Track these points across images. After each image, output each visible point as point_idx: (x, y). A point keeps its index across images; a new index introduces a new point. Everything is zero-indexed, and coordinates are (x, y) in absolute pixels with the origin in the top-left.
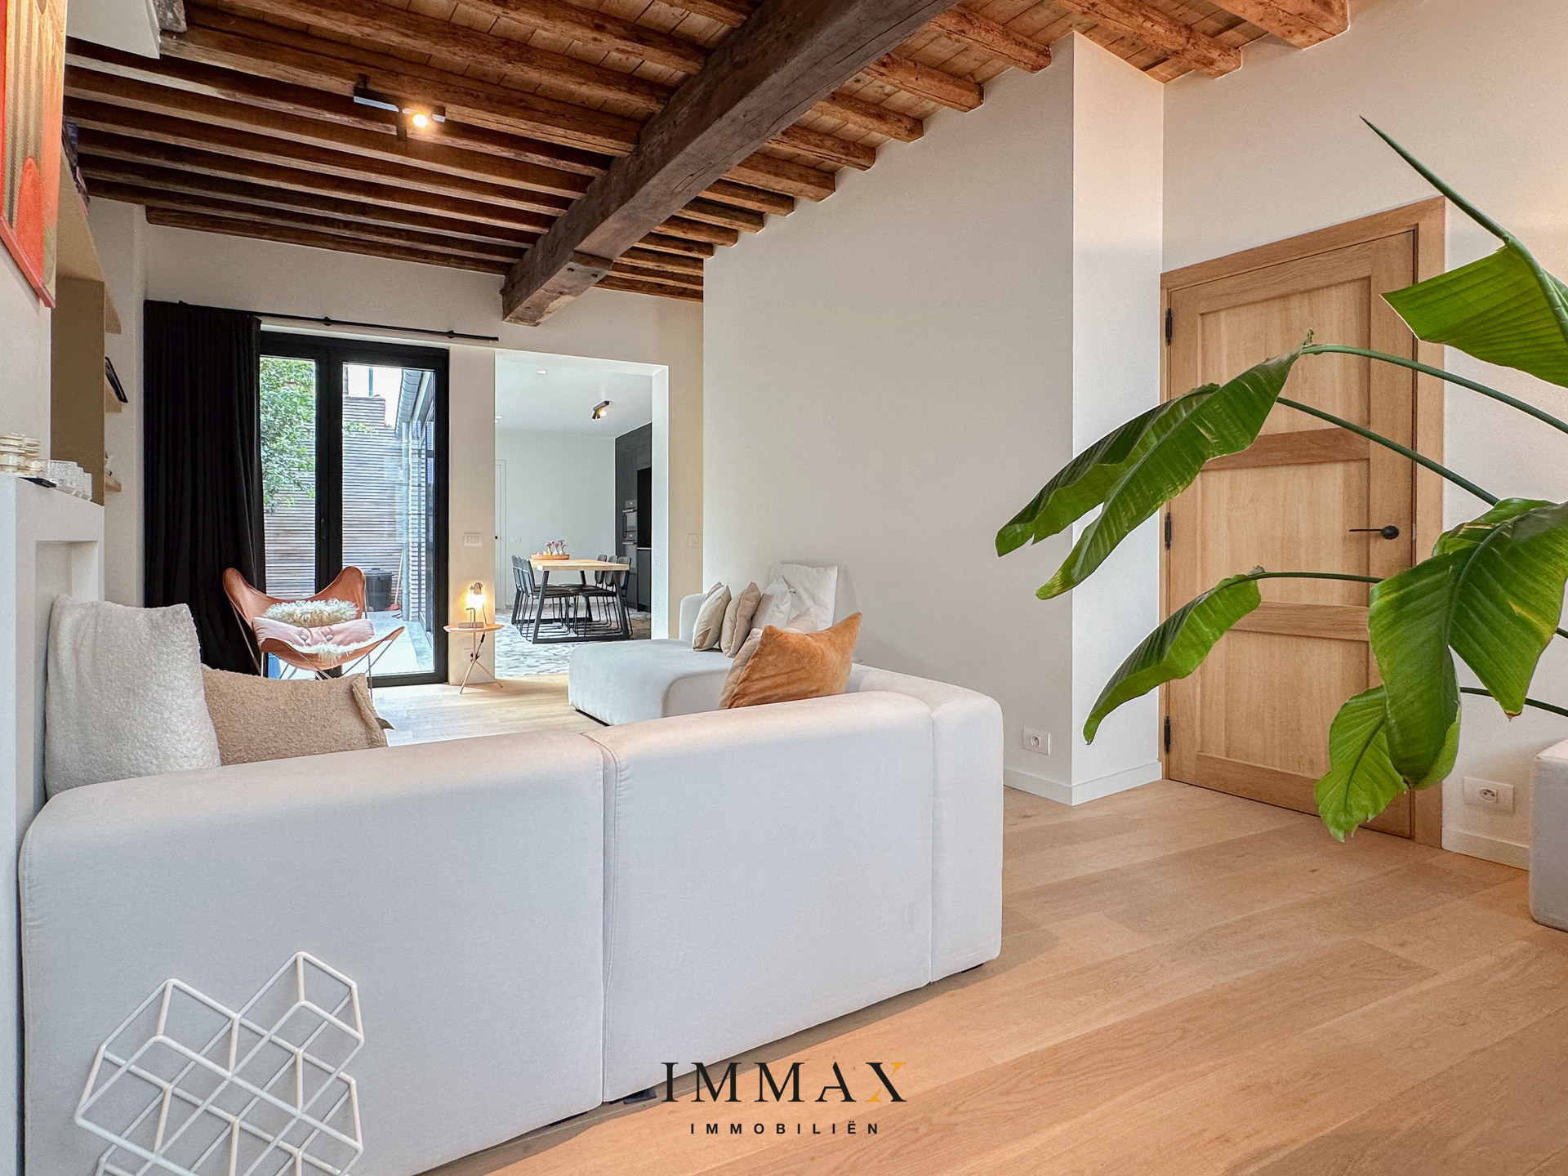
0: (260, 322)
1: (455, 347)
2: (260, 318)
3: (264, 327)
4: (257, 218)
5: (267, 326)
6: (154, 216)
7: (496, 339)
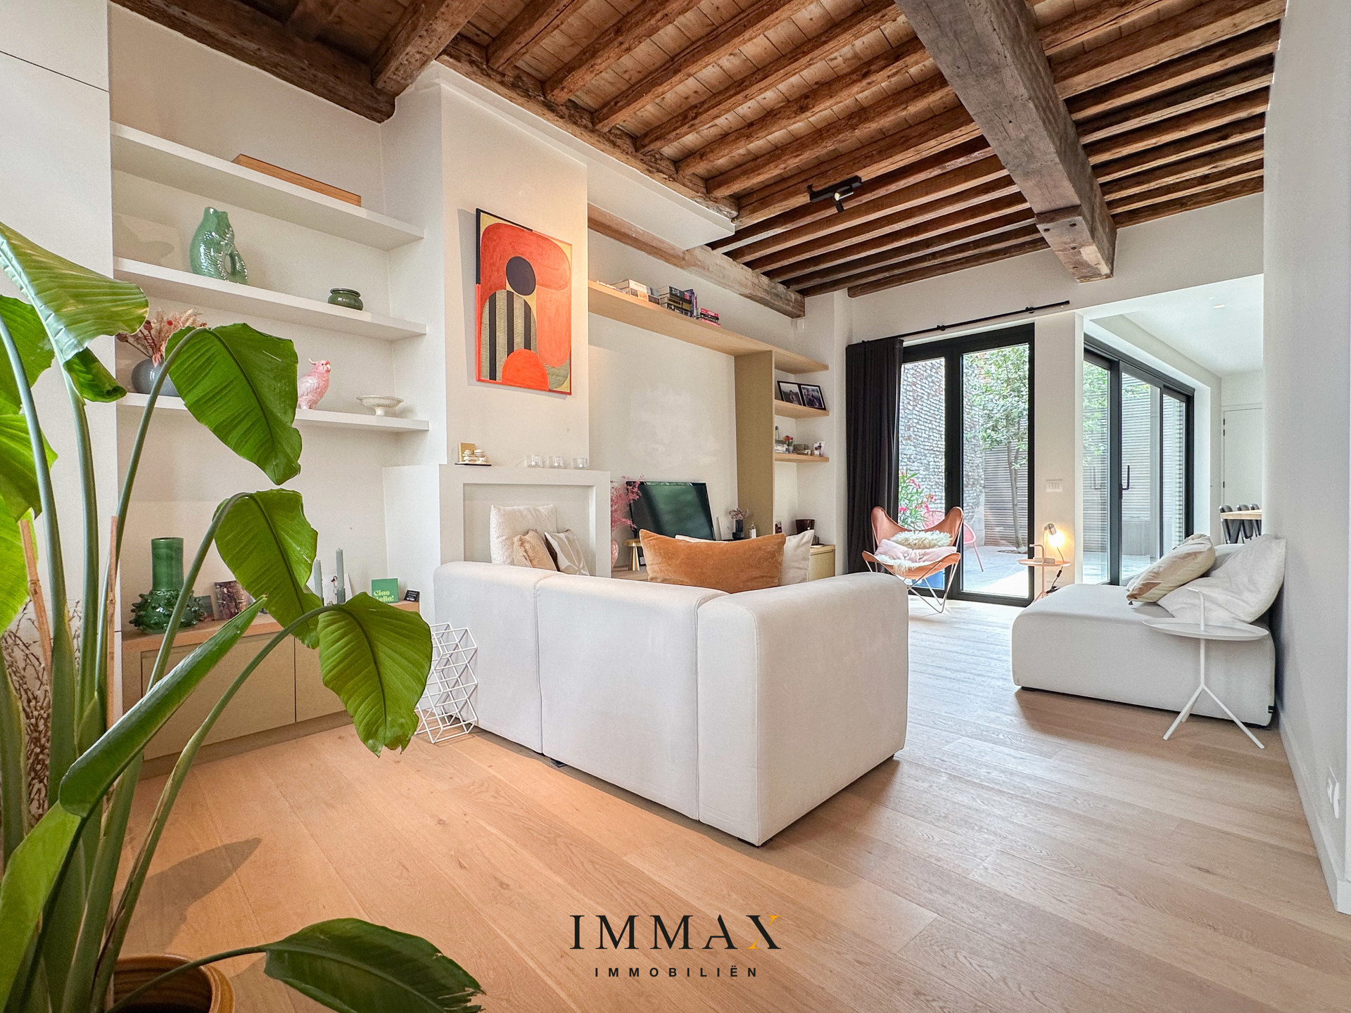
0: (903, 341)
1: (1038, 319)
2: (902, 339)
3: (905, 344)
4: (887, 274)
5: (908, 342)
6: (853, 292)
7: (1067, 302)
